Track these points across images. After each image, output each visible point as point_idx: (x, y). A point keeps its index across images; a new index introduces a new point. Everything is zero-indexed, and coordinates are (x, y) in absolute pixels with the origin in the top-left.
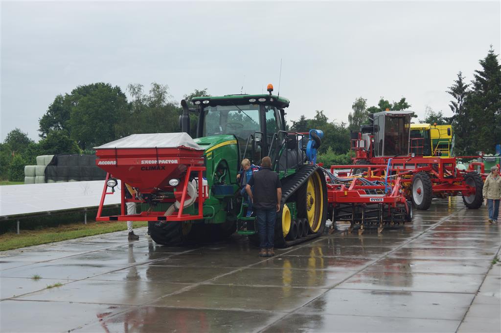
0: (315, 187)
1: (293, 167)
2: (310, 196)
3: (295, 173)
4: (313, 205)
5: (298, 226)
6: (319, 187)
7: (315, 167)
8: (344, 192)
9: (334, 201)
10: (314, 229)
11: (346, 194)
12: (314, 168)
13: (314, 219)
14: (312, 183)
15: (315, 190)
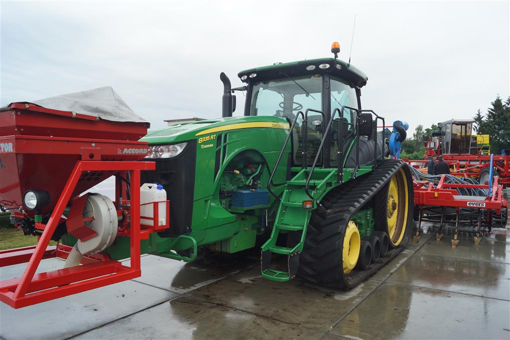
0: (398, 187)
1: (370, 162)
2: (392, 199)
3: (371, 171)
4: (396, 211)
5: (373, 249)
6: (404, 187)
7: (400, 163)
8: (434, 193)
9: (421, 203)
10: (395, 243)
11: (436, 195)
12: (398, 164)
13: (395, 229)
14: (395, 184)
15: (398, 190)
